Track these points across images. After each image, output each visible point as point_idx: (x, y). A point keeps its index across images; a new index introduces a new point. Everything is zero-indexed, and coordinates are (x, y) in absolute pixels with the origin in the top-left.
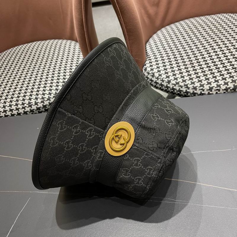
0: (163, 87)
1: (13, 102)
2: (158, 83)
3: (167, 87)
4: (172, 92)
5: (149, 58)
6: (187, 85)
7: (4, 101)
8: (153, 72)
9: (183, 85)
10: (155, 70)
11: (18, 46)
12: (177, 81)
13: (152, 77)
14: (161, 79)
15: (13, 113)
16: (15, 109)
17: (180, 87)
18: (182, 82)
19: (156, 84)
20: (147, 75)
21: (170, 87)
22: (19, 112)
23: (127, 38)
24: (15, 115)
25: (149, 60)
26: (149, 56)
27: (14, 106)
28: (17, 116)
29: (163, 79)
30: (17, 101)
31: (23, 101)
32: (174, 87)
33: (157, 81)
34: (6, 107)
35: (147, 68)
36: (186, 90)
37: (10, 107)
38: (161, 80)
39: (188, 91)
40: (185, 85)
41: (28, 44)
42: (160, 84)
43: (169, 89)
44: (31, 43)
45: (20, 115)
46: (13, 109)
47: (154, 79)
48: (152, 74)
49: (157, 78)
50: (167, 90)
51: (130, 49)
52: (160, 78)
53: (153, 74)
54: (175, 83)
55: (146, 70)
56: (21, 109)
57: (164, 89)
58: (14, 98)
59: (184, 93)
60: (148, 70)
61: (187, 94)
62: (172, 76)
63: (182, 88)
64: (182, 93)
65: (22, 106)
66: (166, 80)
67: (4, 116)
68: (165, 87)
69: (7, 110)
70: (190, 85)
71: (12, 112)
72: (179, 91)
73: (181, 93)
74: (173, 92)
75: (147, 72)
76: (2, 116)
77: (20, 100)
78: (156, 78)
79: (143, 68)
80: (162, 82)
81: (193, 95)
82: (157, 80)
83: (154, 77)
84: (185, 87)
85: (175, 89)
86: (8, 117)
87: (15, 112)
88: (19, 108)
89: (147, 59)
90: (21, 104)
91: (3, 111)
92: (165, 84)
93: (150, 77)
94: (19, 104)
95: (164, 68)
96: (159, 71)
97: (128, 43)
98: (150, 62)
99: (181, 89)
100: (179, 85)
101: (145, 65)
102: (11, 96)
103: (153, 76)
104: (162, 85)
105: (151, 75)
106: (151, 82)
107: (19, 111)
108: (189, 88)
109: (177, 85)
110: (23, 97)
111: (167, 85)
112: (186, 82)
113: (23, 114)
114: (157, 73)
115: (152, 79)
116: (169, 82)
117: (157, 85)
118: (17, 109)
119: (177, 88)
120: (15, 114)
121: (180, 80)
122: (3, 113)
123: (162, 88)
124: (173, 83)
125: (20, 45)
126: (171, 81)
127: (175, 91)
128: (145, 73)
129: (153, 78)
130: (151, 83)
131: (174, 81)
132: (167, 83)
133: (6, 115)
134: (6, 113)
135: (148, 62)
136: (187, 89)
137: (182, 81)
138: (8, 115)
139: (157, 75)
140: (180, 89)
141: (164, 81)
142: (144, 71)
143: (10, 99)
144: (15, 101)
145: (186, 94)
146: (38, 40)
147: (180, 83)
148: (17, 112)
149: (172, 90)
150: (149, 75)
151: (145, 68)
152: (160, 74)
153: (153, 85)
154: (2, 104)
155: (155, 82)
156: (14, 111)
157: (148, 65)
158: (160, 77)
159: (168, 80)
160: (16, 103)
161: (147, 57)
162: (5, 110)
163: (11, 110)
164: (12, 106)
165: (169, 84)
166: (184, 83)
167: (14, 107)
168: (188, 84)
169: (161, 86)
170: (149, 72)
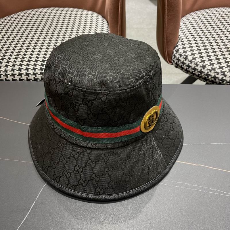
0: (196, 72)
1: (30, 65)
2: (191, 67)
3: (201, 72)
4: (205, 78)
5: (181, 40)
6: (224, 72)
7: (19, 63)
8: (186, 54)
9: (220, 72)
10: (189, 53)
11: (33, 10)
12: (213, 67)
13: (184, 60)
14: (196, 63)
15: (29, 78)
16: (32, 74)
17: (216, 74)
18: (218, 69)
19: (187, 68)
20: (179, 57)
21: (204, 72)
22: (36, 78)
23: (167, 13)
24: (31, 81)
25: (181, 41)
26: (181, 38)
27: (31, 70)
28: (34, 82)
29: (197, 63)
30: (35, 65)
31: (41, 66)
32: (209, 73)
33: (190, 65)
34: (22, 70)
35: (180, 50)
36: (223, 78)
37: (26, 71)
38: (194, 64)
39: (224, 78)
40: (222, 72)
41: (45, 8)
42: (193, 68)
43: (203, 74)
44: (47, 8)
45: (37, 81)
46: (30, 74)
47: (187, 62)
48: (185, 57)
49: (191, 62)
50: (200, 75)
51: (166, 25)
52: (194, 62)
53: (187, 56)
54: (211, 69)
55: (177, 51)
56: (39, 74)
57: (197, 74)
58: (31, 62)
59: (219, 80)
60: (180, 52)
61: (223, 82)
62: (207, 61)
63: (218, 74)
64: (217, 80)
65: (41, 71)
66: (201, 64)
67: (18, 79)
68: (198, 72)
69: (23, 74)
70: (228, 72)
71: (29, 76)
72: (213, 78)
73: (215, 80)
74: (207, 78)
75: (179, 54)
76: (17, 80)
77: (38, 64)
78: (189, 61)
79: (174, 49)
80: (195, 66)
81: (228, 84)
82: (190, 63)
83: (188, 60)
84: (222, 74)
85: (210, 75)
86: (22, 81)
87: (32, 77)
88: (37, 73)
89: (179, 40)
90: (39, 69)
91: (18, 74)
92: (199, 68)
93: (182, 59)
94: (37, 69)
95: (199, 52)
96: (192, 54)
97: (166, 19)
98: (182, 44)
99: (217, 76)
100: (215, 71)
101: (177, 46)
102: (28, 59)
103: (186, 59)
104: (196, 69)
105: (183, 58)
106: (182, 64)
107: (36, 76)
108: (226, 76)
109: (213, 71)
110: (42, 62)
111: (201, 70)
112: (223, 69)
113: (40, 80)
114: (190, 55)
115: (185, 62)
116: (204, 67)
117: (189, 68)
118: (35, 74)
119: (212, 74)
120: (31, 79)
121: (216, 66)
122: (18, 77)
123: (194, 73)
124: (209, 68)
125: (36, 8)
126: (207, 66)
127: (210, 77)
128: (176, 55)
129: (186, 60)
130: (181, 66)
131: (210, 66)
132: (202, 68)
133: (21, 78)
134: (21, 77)
135: (180, 43)
136: (223, 76)
137: (218, 67)
138: (24, 80)
139: (190, 58)
140: (215, 75)
141: (198, 65)
142: (175, 52)
143: (26, 62)
144: (32, 65)
145: (221, 81)
146: (56, 7)
147: (216, 69)
148: (34, 78)
149: (206, 76)
150: (181, 57)
151: (176, 49)
152: (194, 57)
153: (184, 68)
154: (18, 66)
155: (187, 65)
156: (30, 75)
157: (180, 47)
158: (194, 60)
159: (203, 65)
160: (33, 67)
161: (179, 39)
162: (21, 73)
163: (27, 74)
164: (29, 70)
165: (204, 69)
166: (221, 69)
167: (31, 72)
168: (226, 71)
169: (193, 70)
170: (181, 54)
